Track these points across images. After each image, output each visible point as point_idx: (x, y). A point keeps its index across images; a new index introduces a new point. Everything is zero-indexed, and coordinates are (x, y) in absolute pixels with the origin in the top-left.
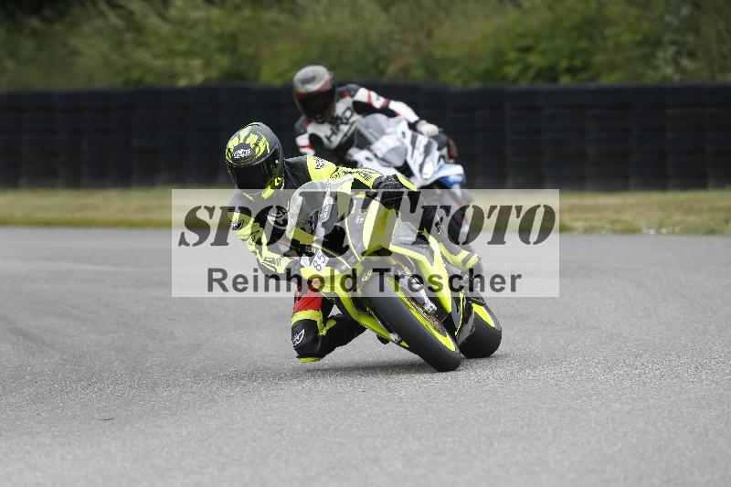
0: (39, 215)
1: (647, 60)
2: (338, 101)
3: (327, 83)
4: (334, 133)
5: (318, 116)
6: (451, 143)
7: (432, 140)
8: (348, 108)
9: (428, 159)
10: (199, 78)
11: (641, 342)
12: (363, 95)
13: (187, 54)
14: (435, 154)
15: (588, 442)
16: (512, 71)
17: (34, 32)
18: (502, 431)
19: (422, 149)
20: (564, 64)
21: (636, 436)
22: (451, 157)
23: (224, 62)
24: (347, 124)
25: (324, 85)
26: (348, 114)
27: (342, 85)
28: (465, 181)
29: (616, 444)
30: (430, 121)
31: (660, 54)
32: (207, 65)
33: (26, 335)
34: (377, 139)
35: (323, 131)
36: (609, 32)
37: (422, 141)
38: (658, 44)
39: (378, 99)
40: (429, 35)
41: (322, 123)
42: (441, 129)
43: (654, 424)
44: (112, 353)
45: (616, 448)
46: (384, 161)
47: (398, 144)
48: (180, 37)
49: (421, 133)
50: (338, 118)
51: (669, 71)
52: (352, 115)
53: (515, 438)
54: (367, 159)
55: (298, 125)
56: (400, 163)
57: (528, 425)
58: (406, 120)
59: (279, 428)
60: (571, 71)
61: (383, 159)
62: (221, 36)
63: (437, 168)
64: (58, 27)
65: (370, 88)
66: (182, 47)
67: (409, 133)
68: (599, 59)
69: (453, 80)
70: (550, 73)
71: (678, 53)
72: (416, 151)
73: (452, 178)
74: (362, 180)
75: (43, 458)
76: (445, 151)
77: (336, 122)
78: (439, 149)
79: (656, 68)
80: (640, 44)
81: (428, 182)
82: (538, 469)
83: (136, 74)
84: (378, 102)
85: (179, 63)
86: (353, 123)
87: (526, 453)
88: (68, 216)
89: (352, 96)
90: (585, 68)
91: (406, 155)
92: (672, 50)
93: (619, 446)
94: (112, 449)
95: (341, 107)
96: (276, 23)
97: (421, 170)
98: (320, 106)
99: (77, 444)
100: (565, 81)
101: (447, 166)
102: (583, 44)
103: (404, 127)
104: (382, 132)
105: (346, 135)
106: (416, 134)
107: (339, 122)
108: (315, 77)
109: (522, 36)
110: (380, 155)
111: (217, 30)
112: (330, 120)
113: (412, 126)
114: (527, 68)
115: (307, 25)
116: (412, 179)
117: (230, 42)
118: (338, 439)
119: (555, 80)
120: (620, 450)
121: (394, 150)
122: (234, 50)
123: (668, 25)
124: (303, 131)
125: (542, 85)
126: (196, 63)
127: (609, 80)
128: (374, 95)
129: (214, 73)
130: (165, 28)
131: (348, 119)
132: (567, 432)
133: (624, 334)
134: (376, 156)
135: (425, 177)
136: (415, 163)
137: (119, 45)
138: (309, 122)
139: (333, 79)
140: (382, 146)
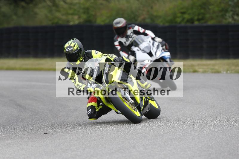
0: (24, 67)
1: (223, 16)
2: (128, 30)
3: (124, 23)
4: (127, 41)
5: (121, 35)
6: (167, 44)
7: (160, 44)
8: (132, 33)
9: (158, 50)
10: (77, 22)
11: (221, 108)
12: (136, 28)
13: (72, 14)
14: (161, 48)
15: (204, 141)
16: (179, 20)
17: (23, 7)
18: (175, 138)
19: (156, 47)
20: (196, 18)
21: (219, 139)
22: (166, 49)
23: (84, 16)
24: (131, 38)
25: (123, 25)
26: (132, 34)
27: (129, 25)
28: (171, 57)
29: (213, 142)
30: (159, 37)
31: (227, 14)
32: (79, 17)
33: (20, 106)
34: (141, 43)
35: (123, 40)
36: (211, 7)
37: (156, 44)
38: (226, 11)
39: (142, 29)
40: (152, 8)
41: (123, 37)
42: (163, 40)
43: (225, 135)
44: (48, 112)
45: (213, 143)
46: (143, 51)
47: (148, 45)
48: (70, 8)
49: (156, 41)
50: (128, 36)
51: (230, 20)
52: (133, 35)
53: (180, 140)
54: (138, 50)
55: (115, 38)
56: (148, 52)
57: (184, 136)
58: (151, 37)
59: (102, 136)
60: (199, 20)
61: (143, 50)
62: (84, 8)
63: (161, 53)
64: (31, 5)
65: (139, 26)
66: (71, 12)
67: (152, 41)
68: (207, 16)
69: (160, 23)
70: (191, 21)
71: (233, 14)
72: (154, 48)
73: (166, 56)
74: (110, 58)
75: (25, 146)
76: (164, 47)
77: (127, 37)
78: (162, 46)
79: (226, 19)
80: (221, 11)
81: (158, 58)
82: (187, 150)
83: (56, 21)
84: (142, 30)
85: (70, 17)
86: (133, 37)
87: (183, 145)
88: (33, 67)
89: (133, 28)
90: (203, 19)
91: (151, 49)
92: (231, 13)
93: (214, 142)
94: (48, 143)
95: (129, 32)
96: (102, 4)
97: (155, 54)
98: (122, 32)
99: (37, 141)
100: (196, 23)
101: (165, 52)
102: (202, 11)
103: (150, 39)
104: (143, 41)
105: (131, 41)
106: (154, 41)
107: (129, 37)
108: (120, 22)
109: (182, 8)
110: (142, 49)
111: (82, 6)
112: (125, 36)
113: (153, 39)
114: (184, 19)
115: (112, 5)
116: (153, 57)
117: (86, 10)
118: (122, 140)
119: (193, 23)
120: (214, 144)
121: (147, 47)
122: (88, 13)
123: (230, 5)
124: (116, 40)
125: (189, 24)
126: (76, 17)
127: (211, 23)
128: (140, 28)
129: (81, 20)
130: (66, 6)
131: (131, 36)
132: (197, 138)
133: (216, 106)
134: (140, 49)
135: (157, 56)
136: (154, 51)
137: (50, 11)
138: (118, 37)
139: (126, 22)
140: (143, 46)
